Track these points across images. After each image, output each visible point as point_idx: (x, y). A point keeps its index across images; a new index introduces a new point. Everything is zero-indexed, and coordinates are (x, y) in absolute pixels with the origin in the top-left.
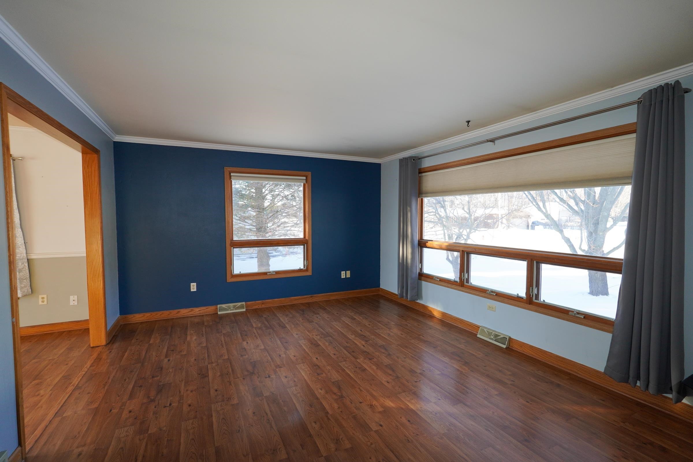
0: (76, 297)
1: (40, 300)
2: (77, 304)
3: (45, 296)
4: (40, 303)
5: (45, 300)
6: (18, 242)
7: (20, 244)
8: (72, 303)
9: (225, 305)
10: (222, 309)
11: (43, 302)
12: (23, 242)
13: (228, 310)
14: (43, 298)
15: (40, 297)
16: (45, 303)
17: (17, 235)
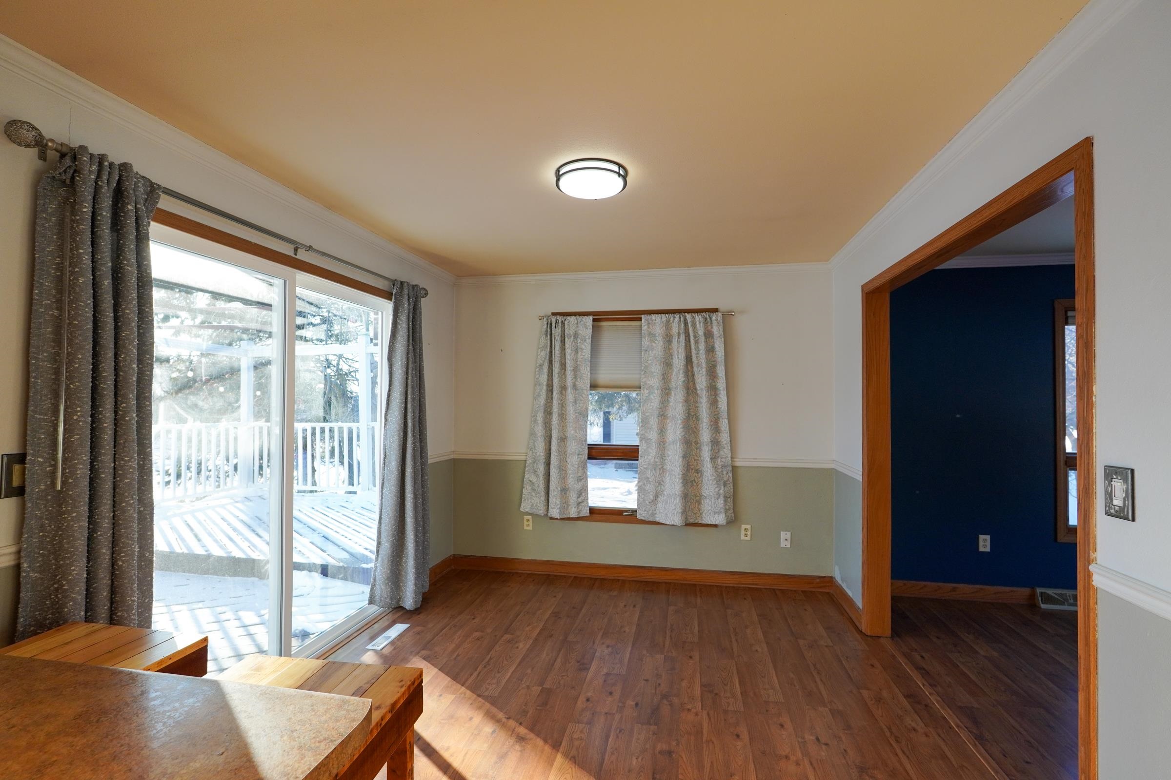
0: (789, 534)
1: (743, 532)
2: (789, 546)
3: (748, 527)
4: (743, 537)
5: (749, 533)
6: (723, 440)
7: (724, 443)
8: (783, 544)
9: (1055, 592)
10: (1048, 599)
11: (746, 535)
12: (728, 439)
13: (1062, 603)
14: (746, 530)
15: (744, 527)
16: (748, 538)
17: (723, 429)
